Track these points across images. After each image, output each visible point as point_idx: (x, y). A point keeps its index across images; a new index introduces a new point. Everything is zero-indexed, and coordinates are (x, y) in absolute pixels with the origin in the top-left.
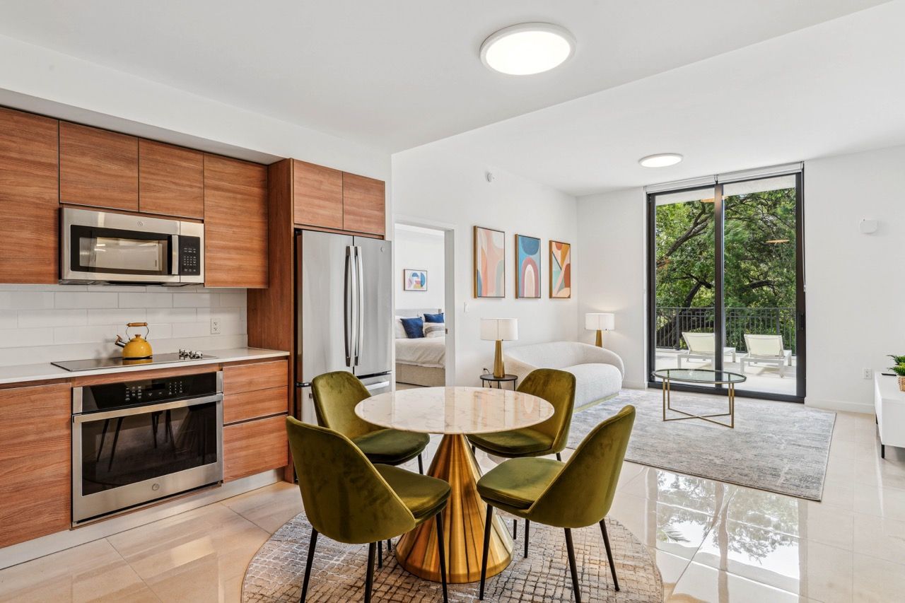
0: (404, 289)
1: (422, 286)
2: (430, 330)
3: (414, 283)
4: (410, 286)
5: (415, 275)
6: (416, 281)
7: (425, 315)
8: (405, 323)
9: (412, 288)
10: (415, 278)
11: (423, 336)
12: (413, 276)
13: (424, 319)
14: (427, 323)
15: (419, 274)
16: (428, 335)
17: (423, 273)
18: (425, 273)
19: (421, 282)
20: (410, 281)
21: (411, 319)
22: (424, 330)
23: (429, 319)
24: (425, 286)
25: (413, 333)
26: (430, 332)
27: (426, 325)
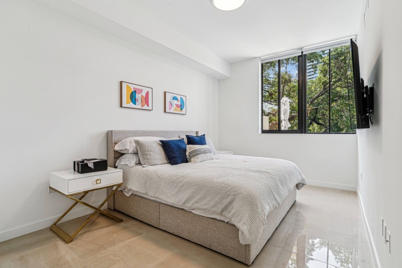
0: (165, 112)
1: (181, 109)
2: (195, 154)
3: (175, 106)
4: (170, 109)
5: (175, 98)
6: (176, 105)
7: (187, 136)
8: (165, 145)
9: (172, 111)
10: (175, 102)
11: (187, 162)
12: (173, 99)
13: (186, 140)
14: (190, 146)
15: (179, 99)
16: (192, 159)
17: (182, 97)
18: (184, 98)
19: (181, 106)
20: (171, 104)
21: (172, 141)
22: (187, 154)
23: (191, 140)
24: (184, 110)
25: (174, 157)
26: (194, 156)
27: (190, 148)
